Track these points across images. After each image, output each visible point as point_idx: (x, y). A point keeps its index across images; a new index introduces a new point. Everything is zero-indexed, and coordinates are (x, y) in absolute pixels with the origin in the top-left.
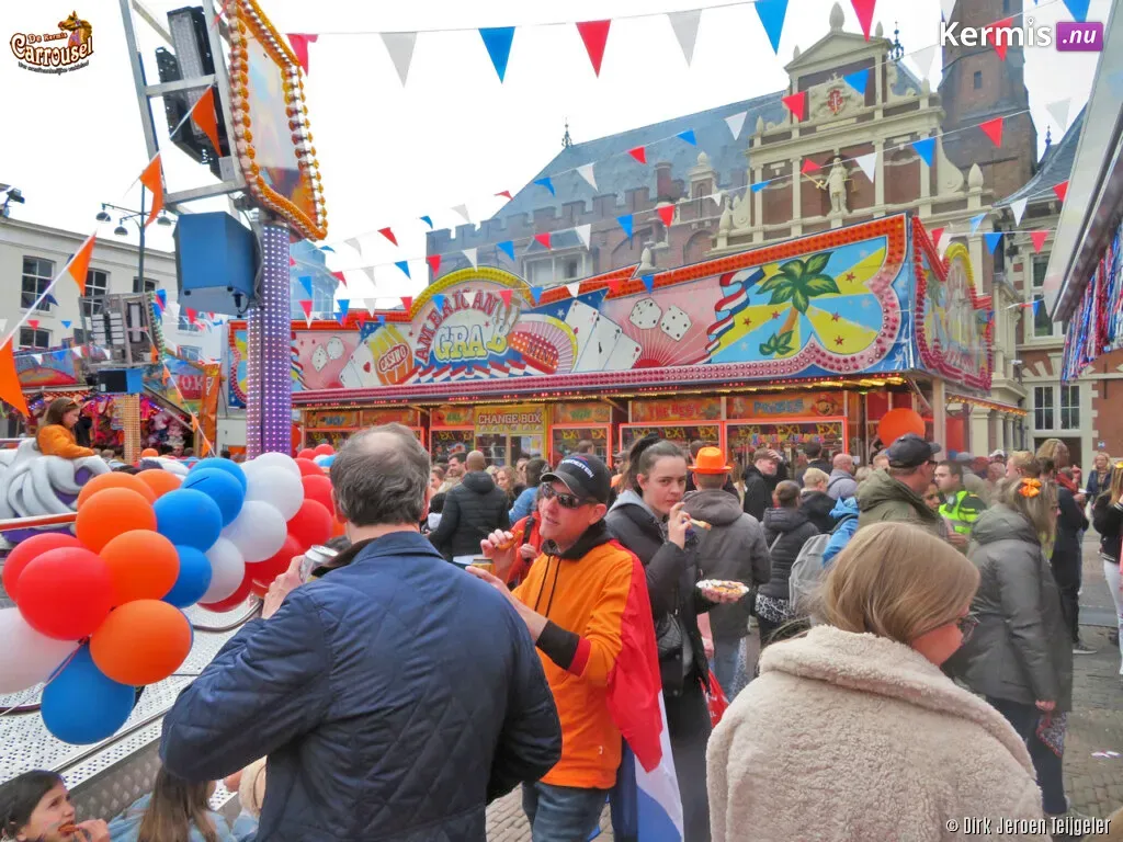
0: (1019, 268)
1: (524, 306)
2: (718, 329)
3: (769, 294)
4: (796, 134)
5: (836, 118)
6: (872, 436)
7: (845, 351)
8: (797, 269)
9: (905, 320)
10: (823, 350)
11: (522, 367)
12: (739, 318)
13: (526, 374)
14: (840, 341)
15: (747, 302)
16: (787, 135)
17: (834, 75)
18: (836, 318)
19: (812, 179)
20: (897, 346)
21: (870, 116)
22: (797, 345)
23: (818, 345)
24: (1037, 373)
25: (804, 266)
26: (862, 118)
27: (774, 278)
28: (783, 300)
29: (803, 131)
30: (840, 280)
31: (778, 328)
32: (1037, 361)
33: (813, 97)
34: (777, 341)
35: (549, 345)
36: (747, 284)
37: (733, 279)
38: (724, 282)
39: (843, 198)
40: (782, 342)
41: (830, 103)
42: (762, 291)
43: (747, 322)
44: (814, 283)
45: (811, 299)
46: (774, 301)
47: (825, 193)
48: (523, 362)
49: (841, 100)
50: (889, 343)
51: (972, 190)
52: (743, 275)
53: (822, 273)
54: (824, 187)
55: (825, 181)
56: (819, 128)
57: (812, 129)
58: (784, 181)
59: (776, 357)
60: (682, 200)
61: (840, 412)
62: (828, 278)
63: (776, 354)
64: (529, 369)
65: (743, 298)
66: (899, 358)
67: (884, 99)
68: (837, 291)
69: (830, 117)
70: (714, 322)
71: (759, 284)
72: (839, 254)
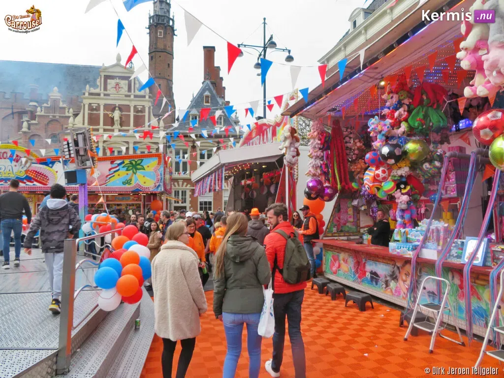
0: (171, 152)
1: (34, 161)
2: (110, 176)
3: (125, 168)
4: (102, 95)
5: (117, 93)
6: (147, 207)
7: (146, 186)
8: (134, 163)
9: (161, 179)
10: (140, 185)
11: (33, 182)
12: (116, 174)
13: (34, 185)
14: (145, 183)
15: (119, 170)
16: (99, 95)
17: (117, 78)
18: (144, 177)
19: (108, 113)
20: (159, 185)
21: (129, 96)
22: (133, 183)
23: (139, 183)
24: (175, 186)
25: (136, 162)
26: (126, 96)
27: (127, 164)
28: (130, 170)
29: (105, 95)
30: (145, 167)
31: (128, 178)
32: (175, 182)
33: (109, 84)
34: (128, 181)
35: (45, 176)
36: (119, 165)
37: (115, 163)
38: (112, 163)
39: (119, 122)
40: (129, 181)
41: (115, 88)
42: (123, 167)
43: (119, 175)
44: (139, 167)
45: (137, 171)
46: (127, 170)
47: (113, 119)
48: (32, 180)
49: (119, 88)
50: (157, 184)
51: (161, 128)
52: (118, 162)
53: (141, 164)
54: (112, 117)
55: (112, 114)
56: (111, 95)
57: (108, 95)
58: (97, 111)
59: (127, 186)
60: (45, 105)
61: (141, 201)
62: (142, 166)
63: (127, 185)
64: (35, 183)
65: (118, 168)
66: (160, 188)
67: (134, 92)
68: (144, 169)
69: (115, 92)
70: (108, 174)
71: (123, 165)
72: (145, 160)
